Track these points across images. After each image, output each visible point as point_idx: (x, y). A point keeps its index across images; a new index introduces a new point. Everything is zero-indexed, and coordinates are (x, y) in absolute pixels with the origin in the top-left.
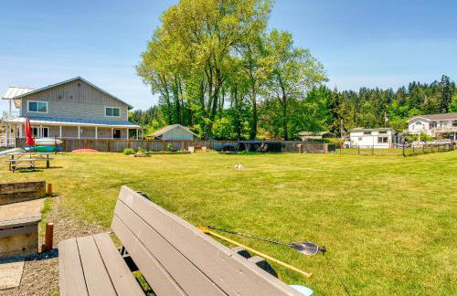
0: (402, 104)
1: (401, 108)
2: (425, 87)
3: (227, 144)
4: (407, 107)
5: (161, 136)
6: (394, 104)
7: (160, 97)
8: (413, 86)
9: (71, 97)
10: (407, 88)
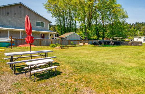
0: (135, 29)
1: (134, 30)
2: (140, 23)
3: (94, 41)
4: (136, 30)
5: (66, 38)
6: (132, 29)
7: (56, 20)
8: (137, 23)
9: (15, 14)
10: (135, 24)
